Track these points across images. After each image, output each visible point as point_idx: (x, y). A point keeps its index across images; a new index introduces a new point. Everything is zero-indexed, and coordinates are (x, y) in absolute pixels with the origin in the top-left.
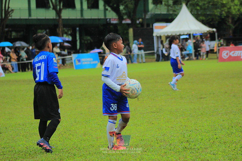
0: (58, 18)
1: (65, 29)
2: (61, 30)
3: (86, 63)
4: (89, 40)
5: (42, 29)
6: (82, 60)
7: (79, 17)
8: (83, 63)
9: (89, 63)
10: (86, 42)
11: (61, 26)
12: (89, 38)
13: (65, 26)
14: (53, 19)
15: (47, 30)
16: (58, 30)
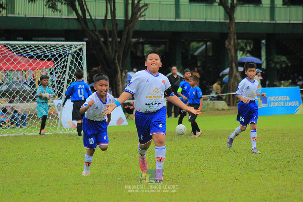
0: (228, 21)
1: (239, 41)
2: (232, 43)
3: (276, 104)
4: (284, 62)
5: (199, 41)
6: (270, 98)
7: (266, 19)
8: (272, 105)
9: (282, 104)
10: (278, 66)
11: (233, 36)
12: (284, 58)
13: (240, 36)
14: (220, 23)
15: (208, 43)
16: (227, 43)
